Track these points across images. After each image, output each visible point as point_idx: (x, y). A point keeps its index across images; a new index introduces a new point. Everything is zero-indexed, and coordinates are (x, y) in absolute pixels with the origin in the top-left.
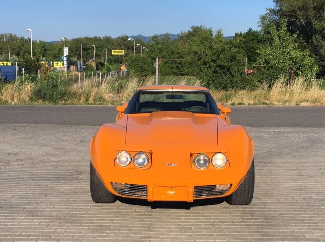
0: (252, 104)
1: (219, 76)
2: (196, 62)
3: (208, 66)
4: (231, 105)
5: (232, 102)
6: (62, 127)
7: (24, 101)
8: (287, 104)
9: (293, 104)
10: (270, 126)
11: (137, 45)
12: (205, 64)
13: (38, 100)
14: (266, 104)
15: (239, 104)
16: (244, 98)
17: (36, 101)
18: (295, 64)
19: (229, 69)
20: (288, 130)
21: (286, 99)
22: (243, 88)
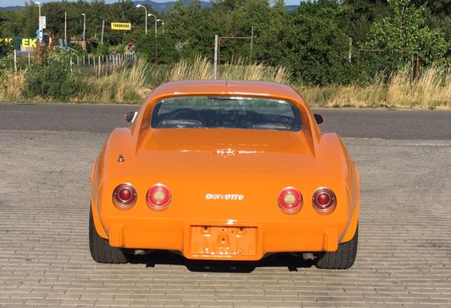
0: (366, 107)
1: (311, 64)
2: (276, 42)
3: (293, 49)
4: (333, 107)
5: (334, 103)
6: (102, 136)
7: (12, 97)
8: (417, 108)
9: (425, 107)
10: (411, 138)
11: (149, 15)
12: (290, 45)
13: (36, 95)
14: (386, 106)
15: (345, 106)
16: (350, 98)
17: (32, 97)
18: (422, 50)
19: (325, 55)
20: (440, 143)
21: (414, 100)
22: (346, 83)
